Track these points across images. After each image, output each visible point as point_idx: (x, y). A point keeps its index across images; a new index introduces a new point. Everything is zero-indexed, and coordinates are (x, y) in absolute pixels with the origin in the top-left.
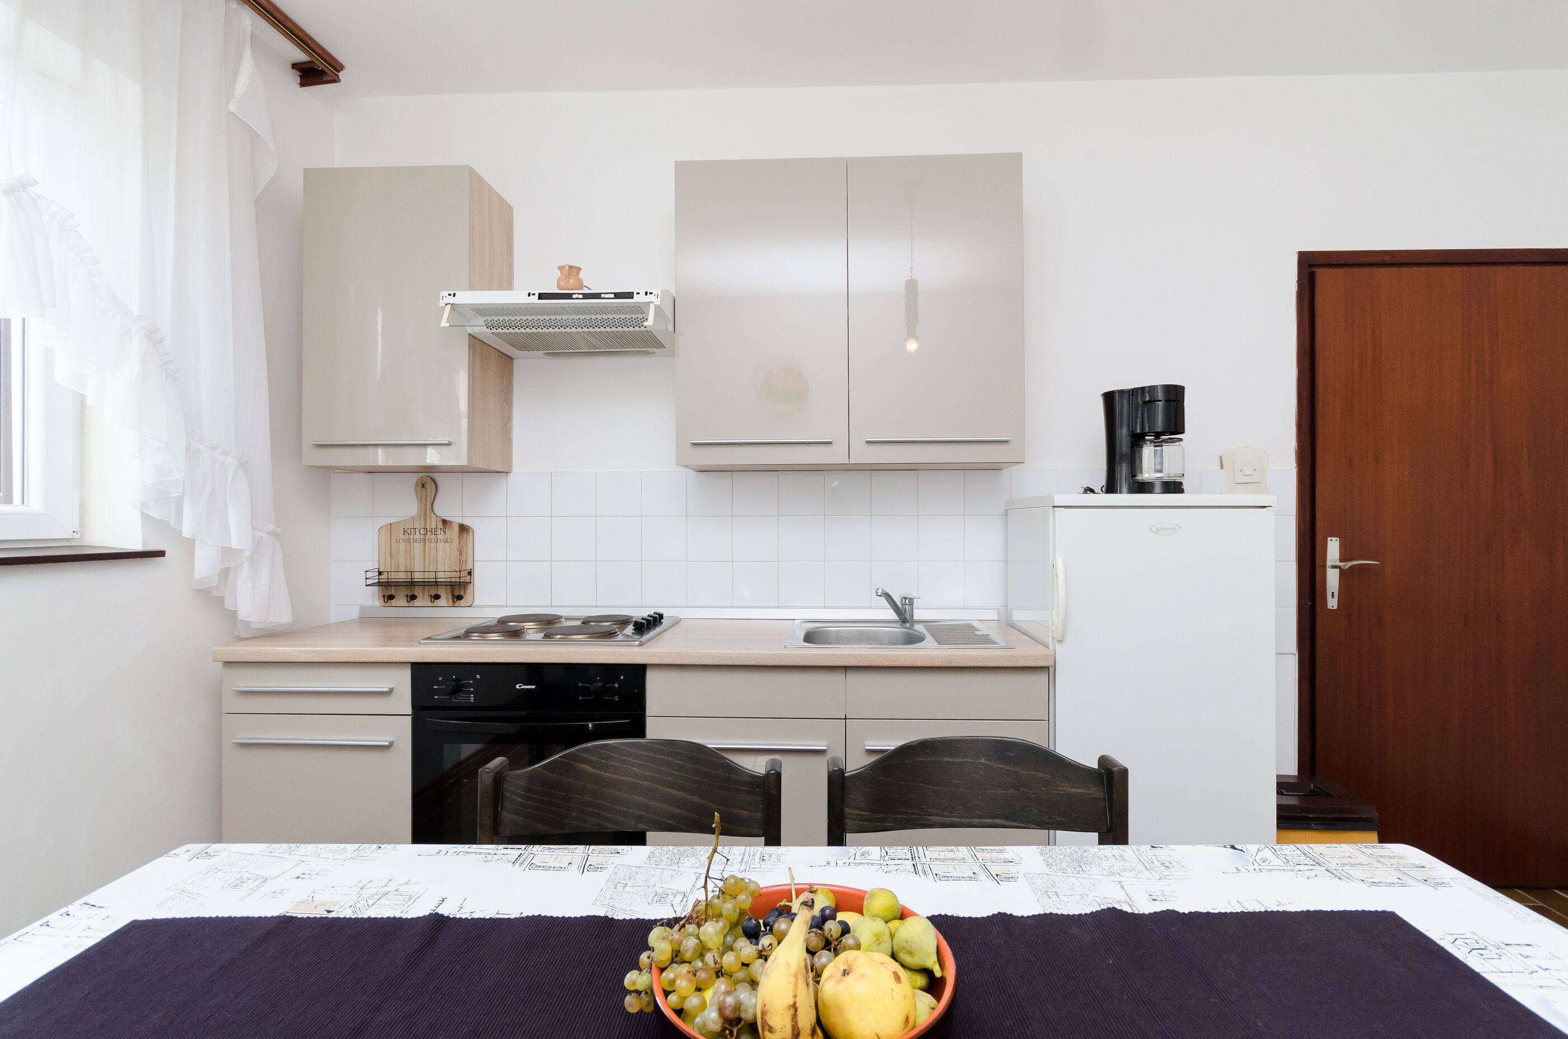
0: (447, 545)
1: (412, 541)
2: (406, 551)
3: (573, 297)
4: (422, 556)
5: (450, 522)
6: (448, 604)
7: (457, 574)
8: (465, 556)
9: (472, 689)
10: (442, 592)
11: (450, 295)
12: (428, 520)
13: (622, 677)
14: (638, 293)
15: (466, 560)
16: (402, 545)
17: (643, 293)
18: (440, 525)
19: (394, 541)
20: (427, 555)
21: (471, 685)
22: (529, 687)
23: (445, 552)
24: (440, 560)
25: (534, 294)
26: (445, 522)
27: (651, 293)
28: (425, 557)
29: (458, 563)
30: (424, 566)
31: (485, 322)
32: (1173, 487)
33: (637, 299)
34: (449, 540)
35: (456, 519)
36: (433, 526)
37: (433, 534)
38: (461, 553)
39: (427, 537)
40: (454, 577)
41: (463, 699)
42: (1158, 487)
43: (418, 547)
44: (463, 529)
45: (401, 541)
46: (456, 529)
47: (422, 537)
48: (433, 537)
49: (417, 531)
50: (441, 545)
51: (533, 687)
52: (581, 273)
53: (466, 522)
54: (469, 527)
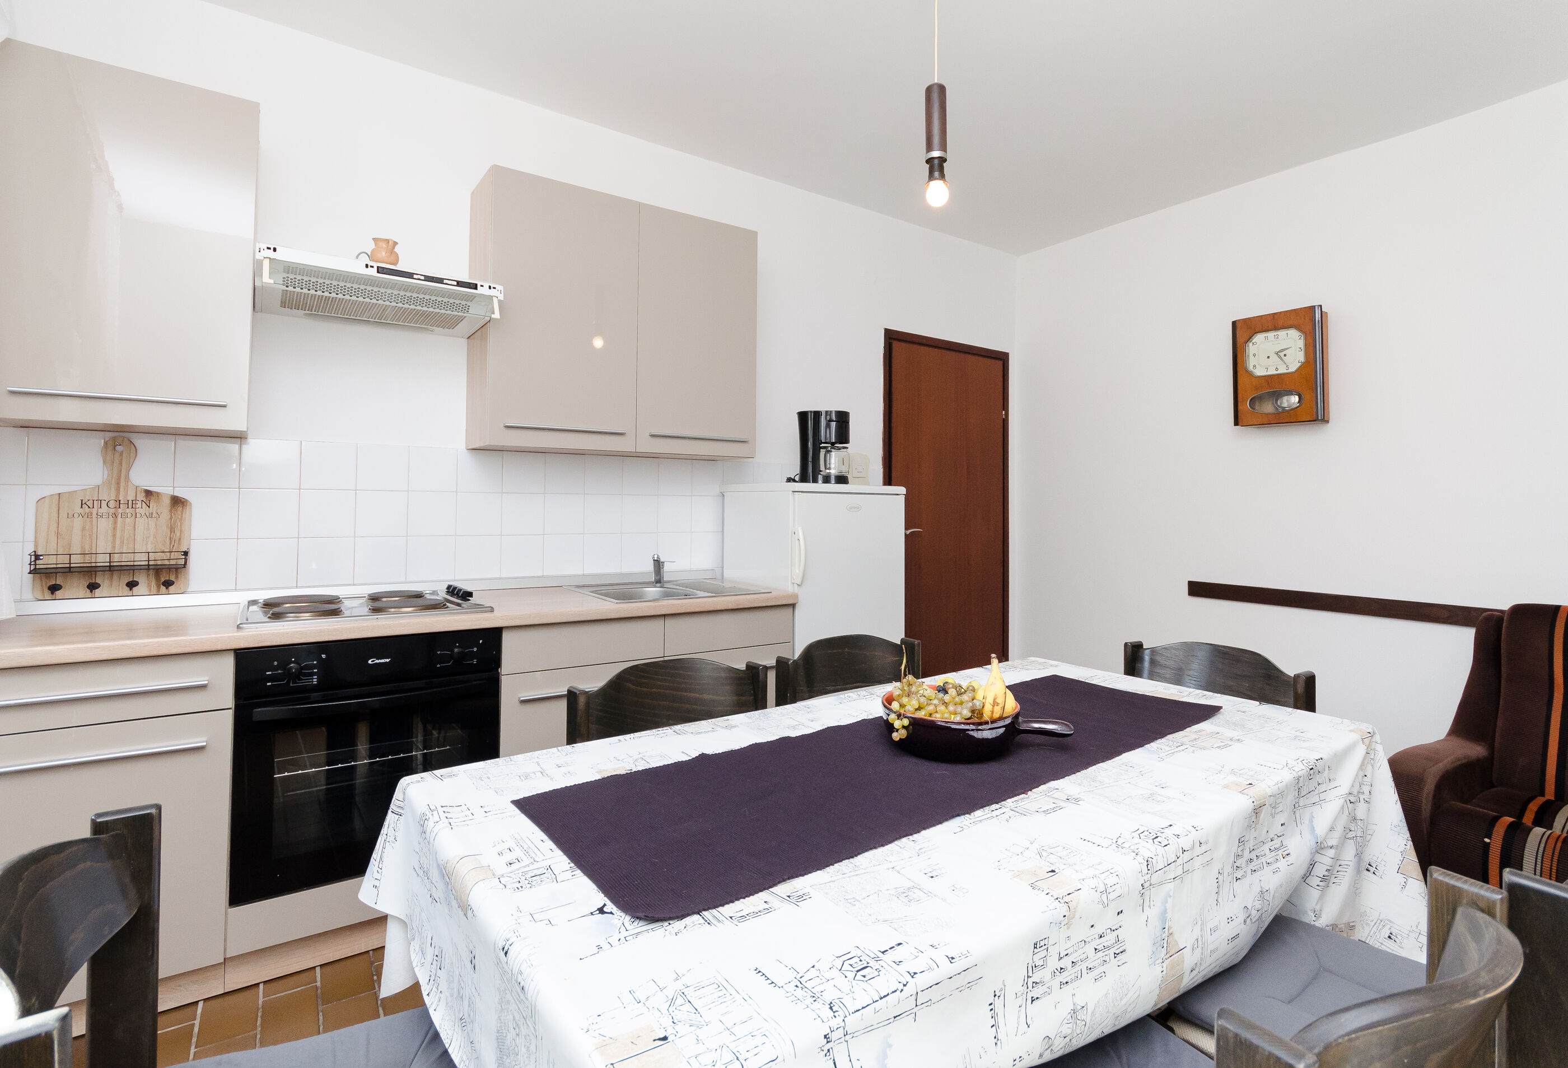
0: (152, 522)
1: (94, 515)
2: (84, 529)
3: (414, 277)
4: (110, 533)
5: (158, 494)
6: (150, 591)
7: (168, 555)
8: (178, 534)
9: (316, 670)
10: (142, 578)
11: (269, 248)
12: (122, 489)
13: (481, 641)
14: (482, 286)
15: (180, 539)
16: (78, 522)
17: (486, 286)
18: (141, 496)
19: (63, 514)
20: (118, 534)
21: (314, 667)
22: (383, 661)
23: (148, 529)
24: (139, 538)
25: (372, 267)
26: (148, 493)
27: (494, 288)
28: (114, 536)
29: (168, 543)
30: (114, 547)
31: (284, 278)
32: (842, 479)
33: (480, 290)
34: (154, 515)
35: (166, 489)
36: (131, 497)
37: (130, 506)
38: (172, 530)
39: (120, 511)
40: (159, 559)
41: (304, 682)
42: (833, 480)
43: (104, 525)
44: (177, 502)
45: (76, 515)
46: (167, 502)
47: (112, 511)
48: (129, 511)
49: (104, 504)
50: (141, 522)
51: (388, 660)
52: (397, 247)
53: (179, 493)
54: (187, 500)
